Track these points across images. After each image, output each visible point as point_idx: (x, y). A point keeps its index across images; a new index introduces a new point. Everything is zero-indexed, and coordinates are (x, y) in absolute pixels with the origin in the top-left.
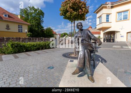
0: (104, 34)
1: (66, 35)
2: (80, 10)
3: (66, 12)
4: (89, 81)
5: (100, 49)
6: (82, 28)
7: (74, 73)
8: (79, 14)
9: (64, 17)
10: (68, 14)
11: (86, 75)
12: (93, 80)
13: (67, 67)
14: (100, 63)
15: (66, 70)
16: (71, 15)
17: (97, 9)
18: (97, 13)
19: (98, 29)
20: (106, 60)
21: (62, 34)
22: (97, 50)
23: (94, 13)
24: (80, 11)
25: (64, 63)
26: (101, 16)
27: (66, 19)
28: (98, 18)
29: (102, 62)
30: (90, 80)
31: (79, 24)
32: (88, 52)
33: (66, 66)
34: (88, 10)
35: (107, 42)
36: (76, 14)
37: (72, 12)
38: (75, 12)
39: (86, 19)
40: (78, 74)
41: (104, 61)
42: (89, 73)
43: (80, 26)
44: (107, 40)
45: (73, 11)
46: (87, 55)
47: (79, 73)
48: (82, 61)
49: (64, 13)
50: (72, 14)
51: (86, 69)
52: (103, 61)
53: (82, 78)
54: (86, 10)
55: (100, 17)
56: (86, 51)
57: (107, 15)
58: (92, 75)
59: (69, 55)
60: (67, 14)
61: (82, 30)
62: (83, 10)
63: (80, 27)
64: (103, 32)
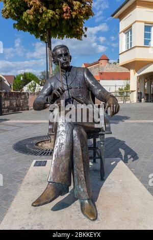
0: (140, 78)
1: (30, 81)
2: (65, 7)
3: (23, 9)
4: (84, 217)
5: (126, 121)
6: (67, 63)
7: (38, 203)
8: (61, 19)
9: (16, 22)
10: (28, 15)
11: (78, 203)
12: (93, 214)
13: (24, 183)
14: (121, 162)
15: (19, 193)
16: (38, 21)
17: (119, 7)
18: (121, 17)
19: (124, 66)
20: (136, 154)
21: (19, 79)
22: (109, 128)
23: (113, 16)
24: (65, 9)
25: (18, 173)
26: (131, 27)
27: (24, 30)
28: (124, 32)
29: (126, 161)
30: (85, 215)
31: (59, 51)
32: (80, 136)
33: (21, 182)
34: (89, 8)
35: (147, 101)
36: (52, 18)
37: (41, 11)
38: (51, 12)
39: (85, 36)
40: (51, 201)
41: (131, 155)
42: (85, 196)
43: (61, 55)
44: (147, 95)
45: (44, 9)
46: (77, 144)
47: (53, 199)
48: (65, 163)
49: (16, 10)
50: (41, 15)
51: (76, 184)
52: (129, 156)
53: (65, 211)
54: (84, 7)
55: (129, 30)
56: (75, 132)
57: (145, 26)
58: (93, 200)
59: (37, 144)
60: (25, 14)
61: (67, 69)
62: (76, 8)
63: (61, 60)
64: (137, 75)
